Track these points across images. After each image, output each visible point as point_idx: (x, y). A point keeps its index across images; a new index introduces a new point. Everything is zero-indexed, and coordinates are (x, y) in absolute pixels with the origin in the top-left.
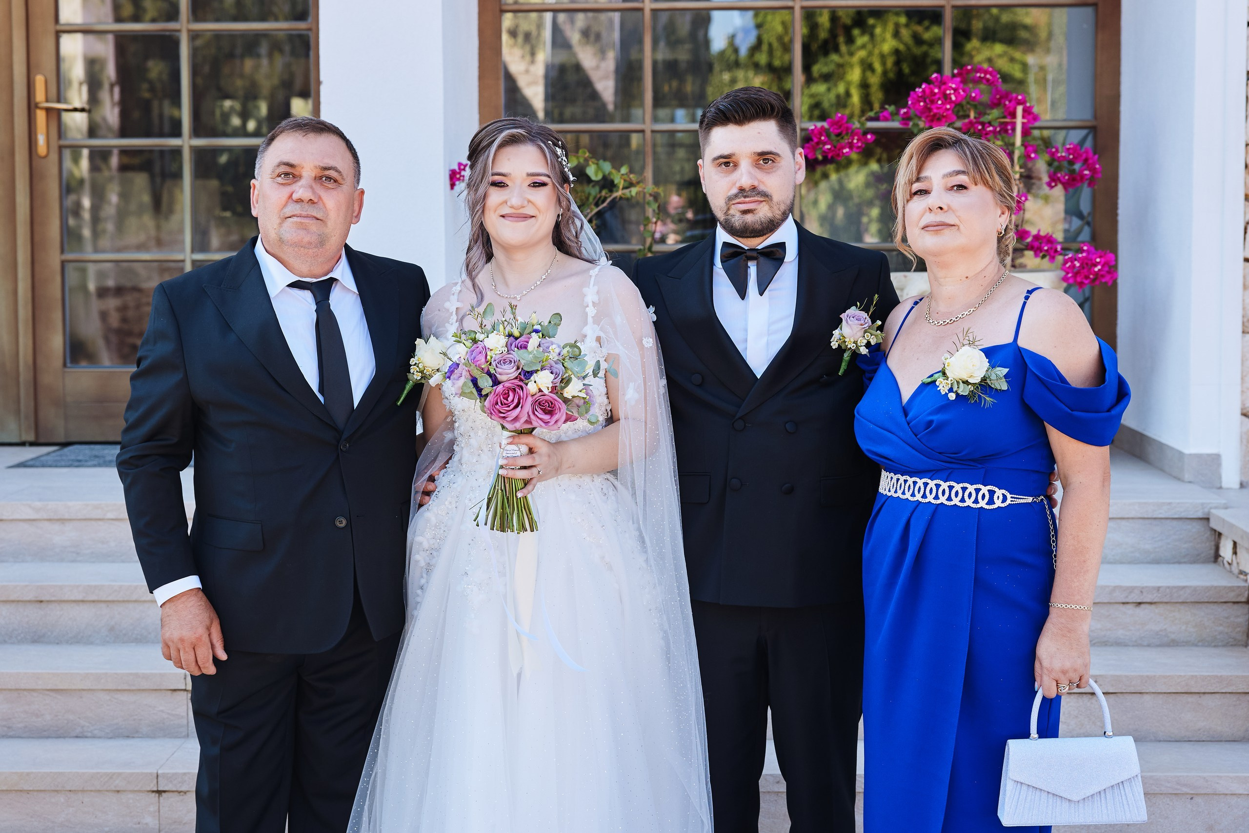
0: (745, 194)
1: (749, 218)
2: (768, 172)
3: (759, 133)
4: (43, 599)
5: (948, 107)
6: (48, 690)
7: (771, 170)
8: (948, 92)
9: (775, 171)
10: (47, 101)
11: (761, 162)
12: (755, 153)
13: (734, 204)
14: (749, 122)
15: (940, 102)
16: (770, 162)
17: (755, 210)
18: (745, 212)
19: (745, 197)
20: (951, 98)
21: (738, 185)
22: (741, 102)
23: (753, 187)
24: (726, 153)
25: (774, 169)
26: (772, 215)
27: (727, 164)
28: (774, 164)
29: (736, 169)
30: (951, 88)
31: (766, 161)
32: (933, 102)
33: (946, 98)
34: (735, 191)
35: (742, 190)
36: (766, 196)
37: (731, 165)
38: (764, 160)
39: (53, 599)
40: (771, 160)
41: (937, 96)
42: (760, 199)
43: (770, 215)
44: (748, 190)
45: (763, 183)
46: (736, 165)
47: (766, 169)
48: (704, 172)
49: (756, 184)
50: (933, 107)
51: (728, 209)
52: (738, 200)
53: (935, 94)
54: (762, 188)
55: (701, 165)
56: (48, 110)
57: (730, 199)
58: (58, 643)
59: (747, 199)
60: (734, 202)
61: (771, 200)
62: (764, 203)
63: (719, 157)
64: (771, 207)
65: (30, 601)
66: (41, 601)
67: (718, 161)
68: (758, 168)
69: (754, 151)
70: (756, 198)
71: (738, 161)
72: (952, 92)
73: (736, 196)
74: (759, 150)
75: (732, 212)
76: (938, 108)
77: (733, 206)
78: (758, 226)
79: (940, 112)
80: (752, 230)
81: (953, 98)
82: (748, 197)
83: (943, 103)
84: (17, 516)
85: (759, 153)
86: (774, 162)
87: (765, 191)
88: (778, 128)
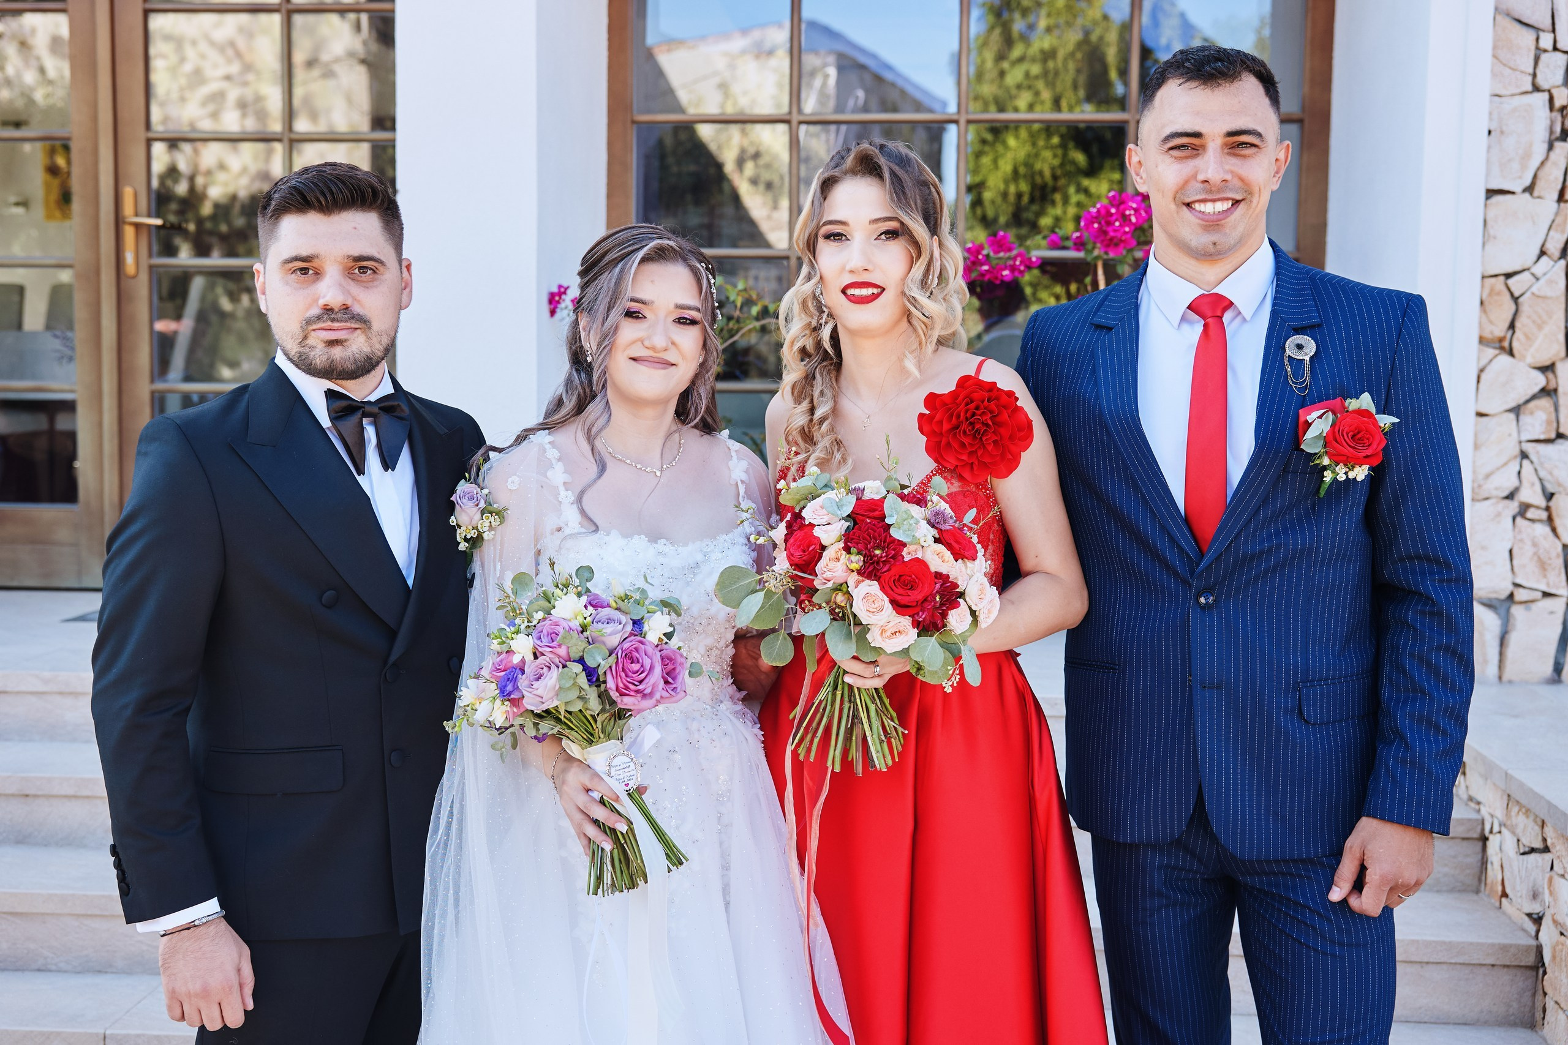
0: (333, 316)
1: (337, 353)
2: (366, 286)
3: (355, 228)
4: (27, 792)
5: (1127, 229)
6: (5, 913)
7: (371, 284)
8: (1127, 212)
9: (376, 287)
10: (137, 215)
11: (357, 271)
12: (349, 257)
13: (314, 330)
14: (340, 211)
15: (1117, 224)
16: (369, 272)
17: (346, 341)
18: (332, 343)
19: (333, 320)
20: (1130, 220)
21: (322, 302)
22: (330, 180)
23: (344, 307)
24: (304, 253)
25: (375, 283)
26: (370, 350)
27: (304, 271)
28: (376, 276)
29: (318, 279)
30: (1131, 208)
31: (363, 269)
32: (1110, 224)
33: (1126, 220)
34: (316, 311)
35: (328, 310)
36: (363, 322)
37: (311, 272)
38: (360, 268)
39: (39, 793)
40: (370, 269)
41: (1114, 218)
42: (354, 326)
43: (367, 349)
44: (337, 310)
45: (359, 301)
46: (318, 274)
47: (364, 282)
48: (264, 283)
49: (349, 302)
50: (1110, 229)
51: (305, 337)
52: (321, 325)
53: (1112, 215)
54: (357, 309)
55: (258, 272)
56: (137, 226)
57: (309, 322)
58: (46, 846)
59: (336, 325)
60: (314, 327)
61: (370, 328)
62: (359, 331)
63: (293, 258)
64: (368, 338)
65: (13, 795)
66: (27, 796)
67: (291, 265)
68: (353, 280)
69: (348, 254)
70: (348, 325)
71: (322, 267)
72: (1132, 212)
73: (319, 318)
74: (356, 254)
75: (311, 341)
76: (1115, 231)
77: (313, 333)
78: (350, 366)
79: (1118, 235)
80: (340, 371)
81: (1133, 219)
82: (337, 321)
83: (1121, 225)
84: (23, 688)
85: (357, 257)
86: (374, 272)
87: (361, 313)
88: (382, 224)
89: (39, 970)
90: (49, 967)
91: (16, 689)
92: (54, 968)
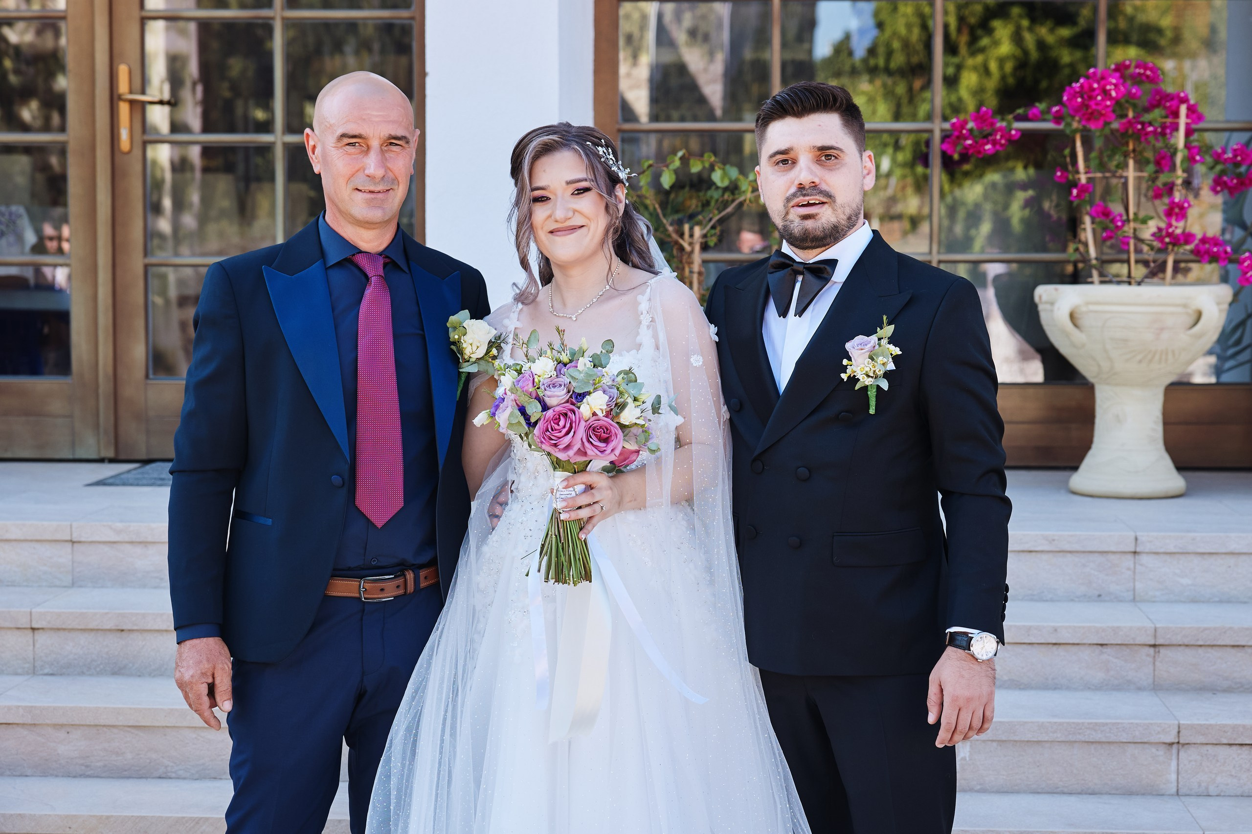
0: (805, 192)
1: (809, 224)
2: (830, 169)
3: (820, 126)
4: (124, 628)
5: (1108, 103)
6: (129, 726)
7: (834, 167)
8: (1108, 87)
9: (838, 169)
10: (131, 92)
11: (823, 158)
12: (814, 147)
13: (792, 207)
14: (808, 114)
15: (1099, 98)
16: (833, 158)
17: (816, 214)
18: (805, 216)
19: (805, 196)
20: (1110, 95)
21: (797, 182)
22: (801, 91)
23: (813, 185)
24: (783, 147)
25: (837, 166)
26: (836, 220)
27: (784, 162)
28: (838, 161)
29: (794, 166)
30: (1111, 84)
31: (828, 157)
32: (1091, 98)
33: (1106, 94)
34: (793, 190)
35: (802, 188)
36: (829, 198)
37: (790, 162)
38: (827, 156)
39: (135, 628)
40: (834, 156)
41: (1097, 92)
42: (822, 200)
44: (807, 187)
45: (825, 181)
46: (794, 162)
47: (828, 166)
49: (817, 180)
50: (1092, 103)
51: (786, 213)
52: (797, 202)
53: (1094, 89)
54: (824, 187)
56: (132, 103)
57: (788, 200)
58: (139, 676)
60: (792, 204)
61: (834, 202)
62: (828, 205)
63: (777, 152)
64: (834, 210)
65: (110, 630)
66: (122, 630)
67: (776, 158)
68: (820, 165)
69: (813, 145)
70: (817, 199)
71: (797, 158)
72: (1113, 87)
73: (794, 195)
74: (819, 144)
75: (791, 215)
76: (1098, 104)
77: (791, 209)
78: (819, 234)
79: (1099, 108)
80: (813, 238)
81: (1114, 94)
82: (808, 195)
83: (1103, 100)
84: (97, 538)
85: (819, 147)
86: (836, 158)
87: (827, 190)
88: (842, 122)
89: (160, 778)
90: (169, 774)
91: (90, 539)
92: (173, 775)
